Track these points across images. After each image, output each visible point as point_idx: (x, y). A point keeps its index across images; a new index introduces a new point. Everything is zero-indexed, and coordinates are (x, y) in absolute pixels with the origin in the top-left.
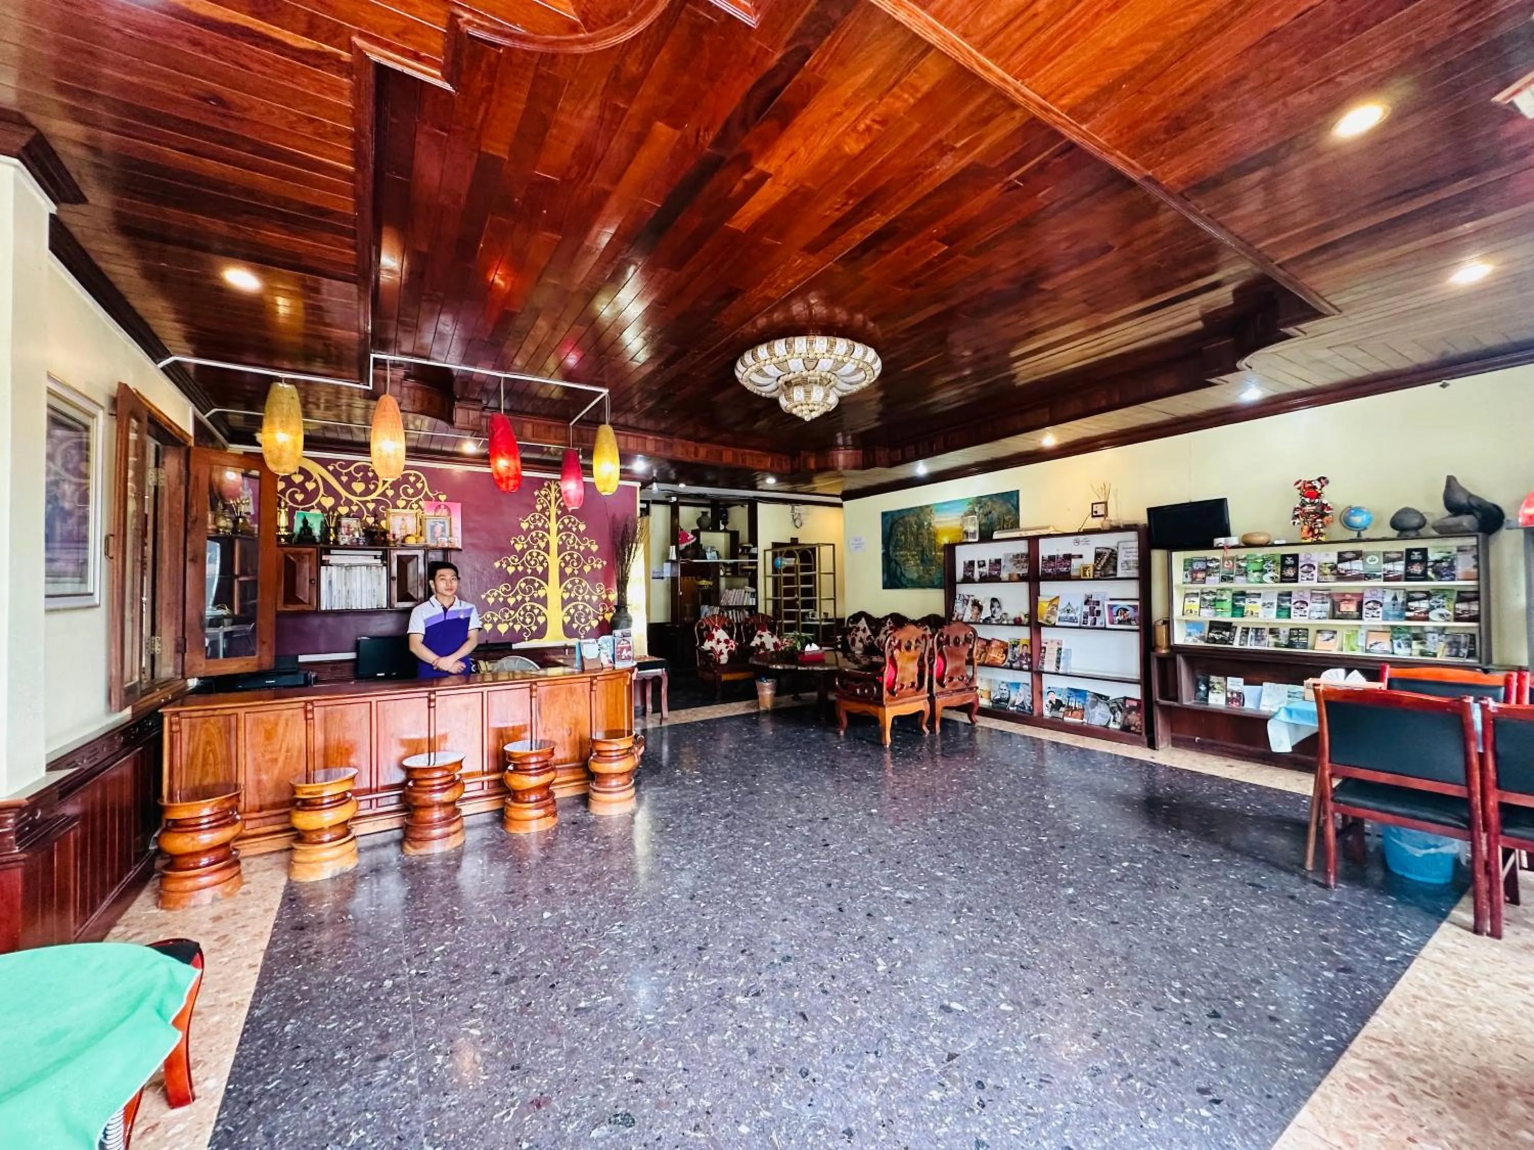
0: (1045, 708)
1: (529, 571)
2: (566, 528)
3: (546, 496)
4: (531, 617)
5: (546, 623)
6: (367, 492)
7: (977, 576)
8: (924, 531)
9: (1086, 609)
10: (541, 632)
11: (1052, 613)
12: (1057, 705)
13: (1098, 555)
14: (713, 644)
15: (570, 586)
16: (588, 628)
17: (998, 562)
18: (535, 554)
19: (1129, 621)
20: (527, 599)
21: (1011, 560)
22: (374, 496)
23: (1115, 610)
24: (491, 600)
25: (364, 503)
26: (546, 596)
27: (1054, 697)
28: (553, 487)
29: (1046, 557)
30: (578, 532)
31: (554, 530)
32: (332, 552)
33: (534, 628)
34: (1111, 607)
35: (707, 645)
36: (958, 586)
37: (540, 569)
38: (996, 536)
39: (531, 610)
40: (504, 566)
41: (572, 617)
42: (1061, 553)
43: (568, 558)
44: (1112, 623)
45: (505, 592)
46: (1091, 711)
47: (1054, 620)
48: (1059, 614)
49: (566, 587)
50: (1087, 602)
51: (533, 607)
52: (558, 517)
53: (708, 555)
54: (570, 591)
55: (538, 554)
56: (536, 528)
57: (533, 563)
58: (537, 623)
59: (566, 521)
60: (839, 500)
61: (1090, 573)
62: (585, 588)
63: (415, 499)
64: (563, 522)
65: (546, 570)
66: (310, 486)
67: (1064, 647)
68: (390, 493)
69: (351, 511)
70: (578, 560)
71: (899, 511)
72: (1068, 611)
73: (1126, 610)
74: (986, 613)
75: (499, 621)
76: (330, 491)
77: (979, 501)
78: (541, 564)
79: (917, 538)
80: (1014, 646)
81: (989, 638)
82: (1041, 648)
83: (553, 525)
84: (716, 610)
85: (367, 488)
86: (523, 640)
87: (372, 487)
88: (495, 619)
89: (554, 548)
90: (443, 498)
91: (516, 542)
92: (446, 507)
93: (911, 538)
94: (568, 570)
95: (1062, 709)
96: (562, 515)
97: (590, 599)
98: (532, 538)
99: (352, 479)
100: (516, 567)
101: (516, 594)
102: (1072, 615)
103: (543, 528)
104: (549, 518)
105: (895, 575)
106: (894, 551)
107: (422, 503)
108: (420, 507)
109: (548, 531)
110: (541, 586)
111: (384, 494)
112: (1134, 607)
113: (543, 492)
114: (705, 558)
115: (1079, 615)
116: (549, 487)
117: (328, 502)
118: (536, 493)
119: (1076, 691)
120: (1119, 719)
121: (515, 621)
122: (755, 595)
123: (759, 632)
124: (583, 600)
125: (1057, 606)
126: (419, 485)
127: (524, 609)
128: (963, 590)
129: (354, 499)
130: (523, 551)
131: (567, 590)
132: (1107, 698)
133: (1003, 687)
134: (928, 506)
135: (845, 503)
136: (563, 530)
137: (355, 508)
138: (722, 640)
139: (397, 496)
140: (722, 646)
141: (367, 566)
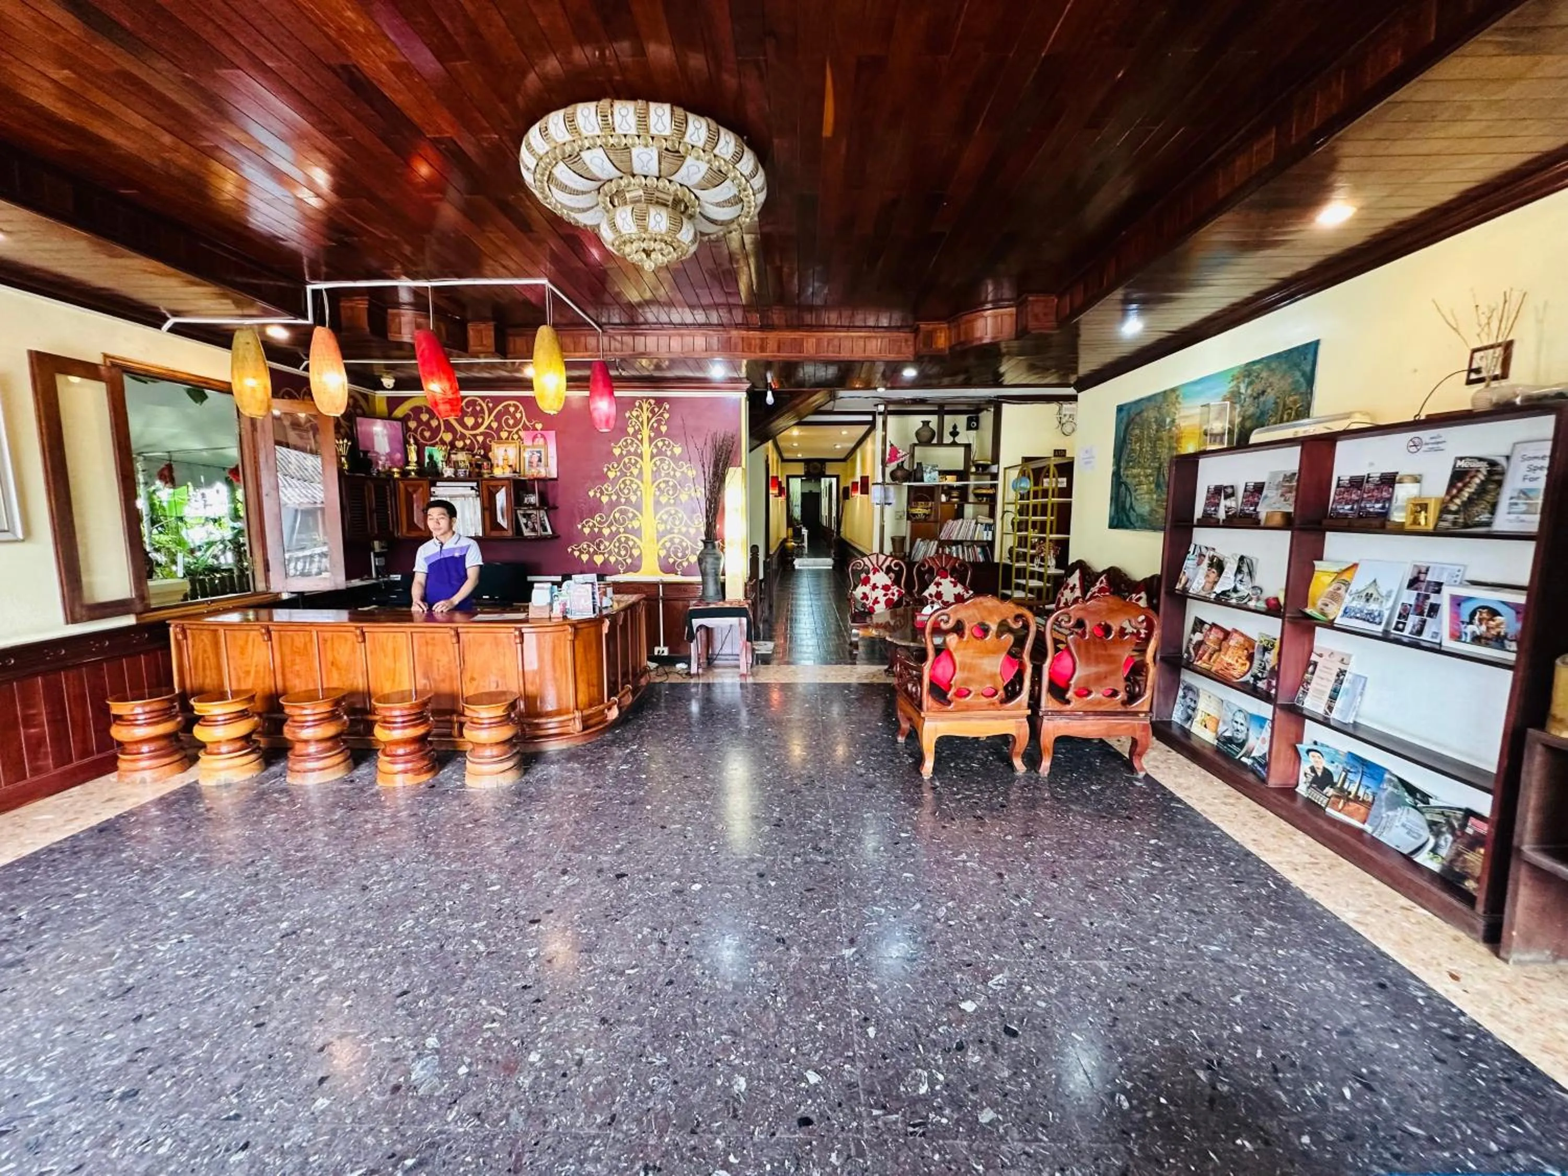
0: (1302, 779)
1: (623, 500)
2: (660, 452)
3: (637, 417)
4: (626, 549)
5: (640, 557)
6: (476, 426)
7: (1222, 515)
8: (1164, 434)
9: (1410, 597)
10: (634, 567)
11: (1335, 597)
12: (1323, 780)
13: (1459, 476)
14: (867, 589)
15: (665, 517)
16: (685, 564)
17: (1259, 488)
18: (628, 482)
19: (1499, 641)
20: (622, 530)
21: (1280, 485)
22: (482, 429)
23: (1466, 609)
24: (587, 531)
25: (475, 436)
26: (640, 527)
27: (1321, 763)
28: (645, 406)
29: (1346, 478)
30: (673, 457)
31: (647, 457)
32: (438, 484)
33: (629, 561)
34: (1457, 602)
35: (859, 592)
36: (1196, 531)
37: (633, 498)
38: (1255, 438)
39: (626, 542)
40: (598, 495)
41: (668, 551)
42: (1376, 472)
43: (663, 486)
44: (1457, 636)
45: (600, 523)
46: (1385, 813)
47: (1335, 613)
48: (1347, 600)
49: (661, 518)
50: (1413, 583)
51: (627, 539)
52: (651, 440)
53: (926, 477)
54: (665, 522)
55: (632, 481)
56: (629, 453)
57: (626, 491)
58: (631, 556)
59: (660, 444)
60: (1071, 391)
61: (1427, 520)
62: (681, 520)
63: (515, 430)
64: (656, 445)
65: (640, 499)
66: (434, 423)
67: (1353, 669)
68: (495, 425)
69: (465, 444)
70: (674, 487)
71: (1137, 402)
72: (1368, 597)
73: (1494, 613)
74: (1227, 582)
75: (595, 553)
76: (449, 428)
77: (1249, 371)
78: (635, 492)
79: (1154, 447)
80: (1265, 650)
81: (1229, 629)
82: (1309, 663)
83: (646, 449)
84: (934, 545)
85: (476, 422)
86: (618, 573)
87: (480, 420)
88: (591, 550)
89: (647, 475)
90: (539, 426)
91: (609, 469)
92: (543, 436)
93: (1147, 446)
94: (663, 500)
95: (1329, 791)
96: (655, 438)
97: (687, 532)
98: (625, 464)
99: (465, 414)
100: (610, 495)
101: (611, 524)
102: (1373, 606)
103: (636, 454)
104: (641, 441)
105: (1124, 507)
106: (1126, 469)
107: (522, 433)
108: (520, 437)
109: (641, 456)
110: (635, 516)
111: (489, 427)
112: (1515, 607)
113: (635, 413)
114: (922, 480)
115: (1386, 608)
116: (641, 407)
117: (448, 437)
118: (627, 415)
119: (1364, 762)
120: (1444, 852)
121: (610, 553)
122: (990, 527)
123: (937, 579)
124: (680, 532)
125: (1347, 584)
126: (518, 415)
127: (619, 540)
128: (1202, 537)
129: (467, 433)
130: (616, 479)
131: (663, 521)
132: (1425, 798)
133: (1240, 718)
134: (1173, 390)
135: (1081, 396)
136: (657, 455)
137: (468, 442)
138: (879, 585)
139: (500, 429)
140: (879, 593)
141: (464, 496)
